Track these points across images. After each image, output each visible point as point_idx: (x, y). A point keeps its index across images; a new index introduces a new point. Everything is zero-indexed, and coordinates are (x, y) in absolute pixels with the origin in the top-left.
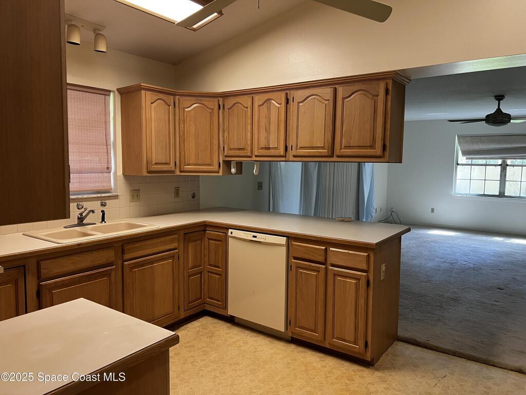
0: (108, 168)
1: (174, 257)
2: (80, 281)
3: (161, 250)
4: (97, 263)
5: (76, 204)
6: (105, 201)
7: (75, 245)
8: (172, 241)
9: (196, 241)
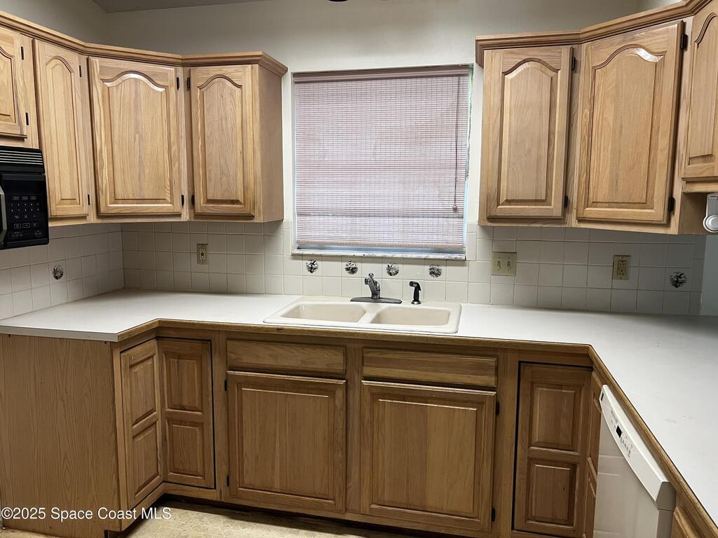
0: (455, 210)
1: (482, 403)
2: (282, 386)
3: (447, 381)
4: (311, 367)
5: (386, 266)
6: (440, 268)
7: (274, 329)
8: (480, 369)
9: (560, 387)
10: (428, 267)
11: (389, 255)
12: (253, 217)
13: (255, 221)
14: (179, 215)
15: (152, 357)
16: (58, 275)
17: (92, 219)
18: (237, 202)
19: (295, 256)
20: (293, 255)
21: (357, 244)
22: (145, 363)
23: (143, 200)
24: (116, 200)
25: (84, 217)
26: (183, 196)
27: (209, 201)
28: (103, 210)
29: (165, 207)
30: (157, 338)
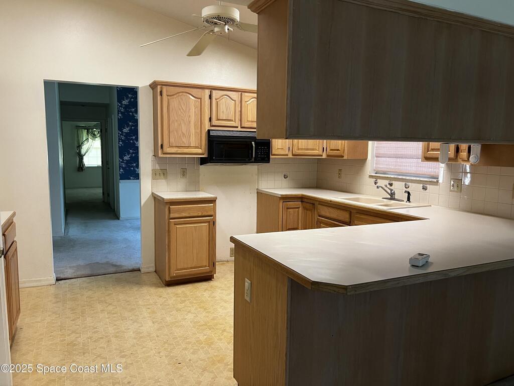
6: (427, 186)
10: (422, 185)
11: (404, 177)
12: (343, 157)
13: (344, 158)
14: (322, 156)
15: (299, 208)
16: (285, 177)
17: (290, 156)
18: (338, 150)
19: (371, 177)
20: (370, 176)
21: (396, 172)
22: (295, 210)
23: (308, 149)
24: (299, 149)
25: (287, 155)
26: (323, 148)
27: (331, 150)
28: (294, 153)
29: (316, 152)
30: (302, 201)
